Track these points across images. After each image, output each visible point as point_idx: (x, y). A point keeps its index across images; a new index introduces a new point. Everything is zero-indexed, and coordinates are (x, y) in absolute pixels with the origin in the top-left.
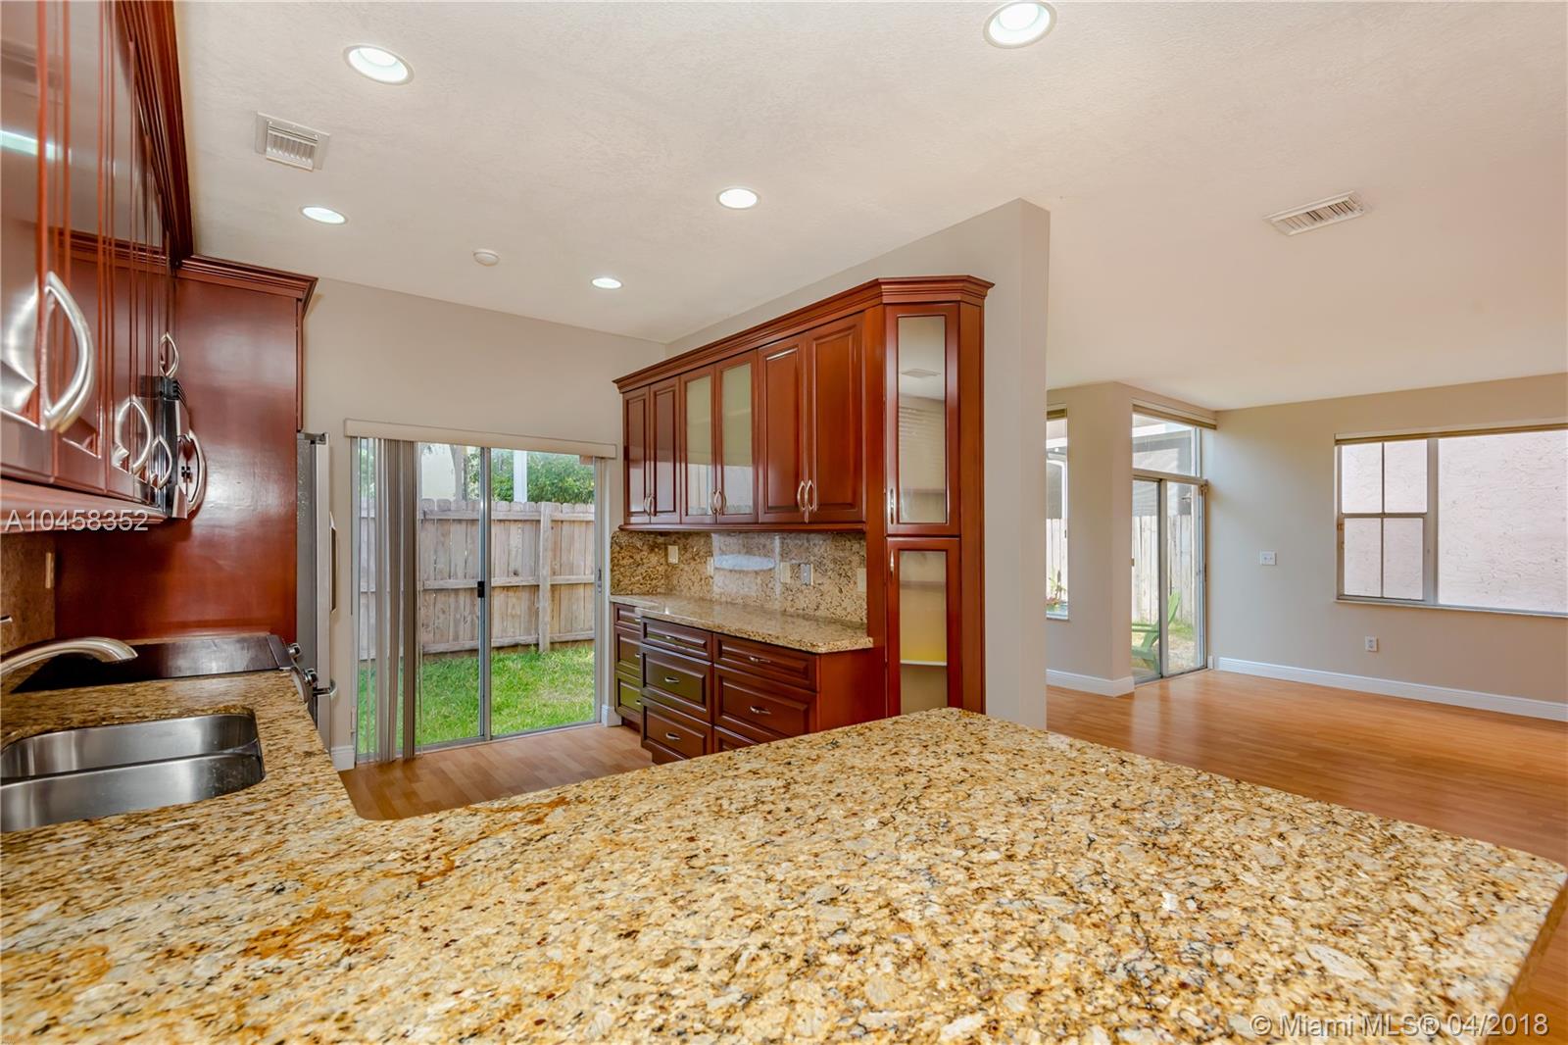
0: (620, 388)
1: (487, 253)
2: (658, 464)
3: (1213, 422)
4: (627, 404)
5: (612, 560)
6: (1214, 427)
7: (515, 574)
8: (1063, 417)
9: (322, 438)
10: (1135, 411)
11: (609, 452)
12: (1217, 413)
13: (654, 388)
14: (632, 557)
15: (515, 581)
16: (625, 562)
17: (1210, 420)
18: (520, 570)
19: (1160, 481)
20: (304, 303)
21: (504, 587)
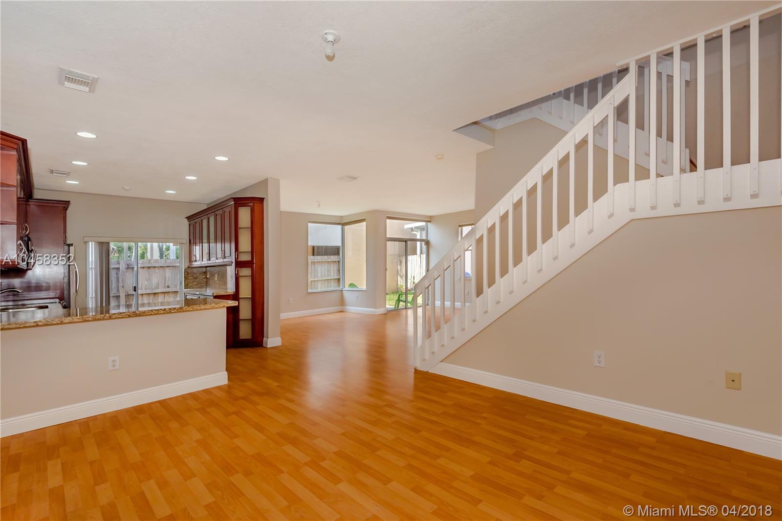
0: (188, 220)
1: (127, 188)
2: (203, 244)
3: (430, 220)
4: (190, 225)
5: (185, 277)
6: (430, 222)
7: (168, 287)
8: (364, 221)
9: (72, 245)
10: (387, 219)
11: (184, 241)
12: (431, 217)
13: (202, 218)
14: (192, 276)
15: (167, 290)
16: (190, 278)
17: (429, 219)
18: (170, 286)
19: (406, 241)
20: (66, 209)
21: (163, 293)
